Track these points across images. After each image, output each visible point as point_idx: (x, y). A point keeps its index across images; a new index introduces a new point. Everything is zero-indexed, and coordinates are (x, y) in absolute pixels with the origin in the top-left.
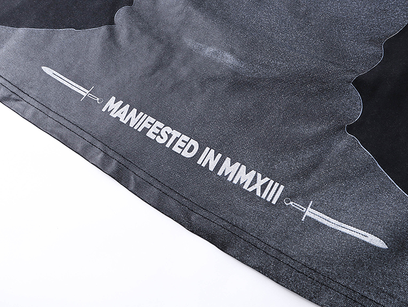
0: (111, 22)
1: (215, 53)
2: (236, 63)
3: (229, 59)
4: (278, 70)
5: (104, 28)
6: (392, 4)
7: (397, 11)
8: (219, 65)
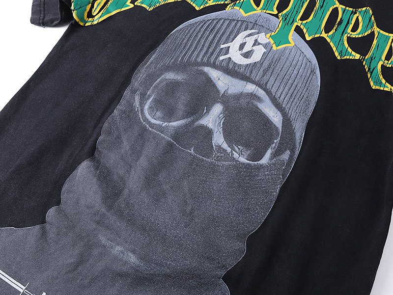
0: (43, 221)
1: (122, 252)
2: (137, 262)
3: (133, 259)
4: (168, 268)
5: (38, 227)
6: (253, 203)
7: (257, 209)
8: (126, 263)
